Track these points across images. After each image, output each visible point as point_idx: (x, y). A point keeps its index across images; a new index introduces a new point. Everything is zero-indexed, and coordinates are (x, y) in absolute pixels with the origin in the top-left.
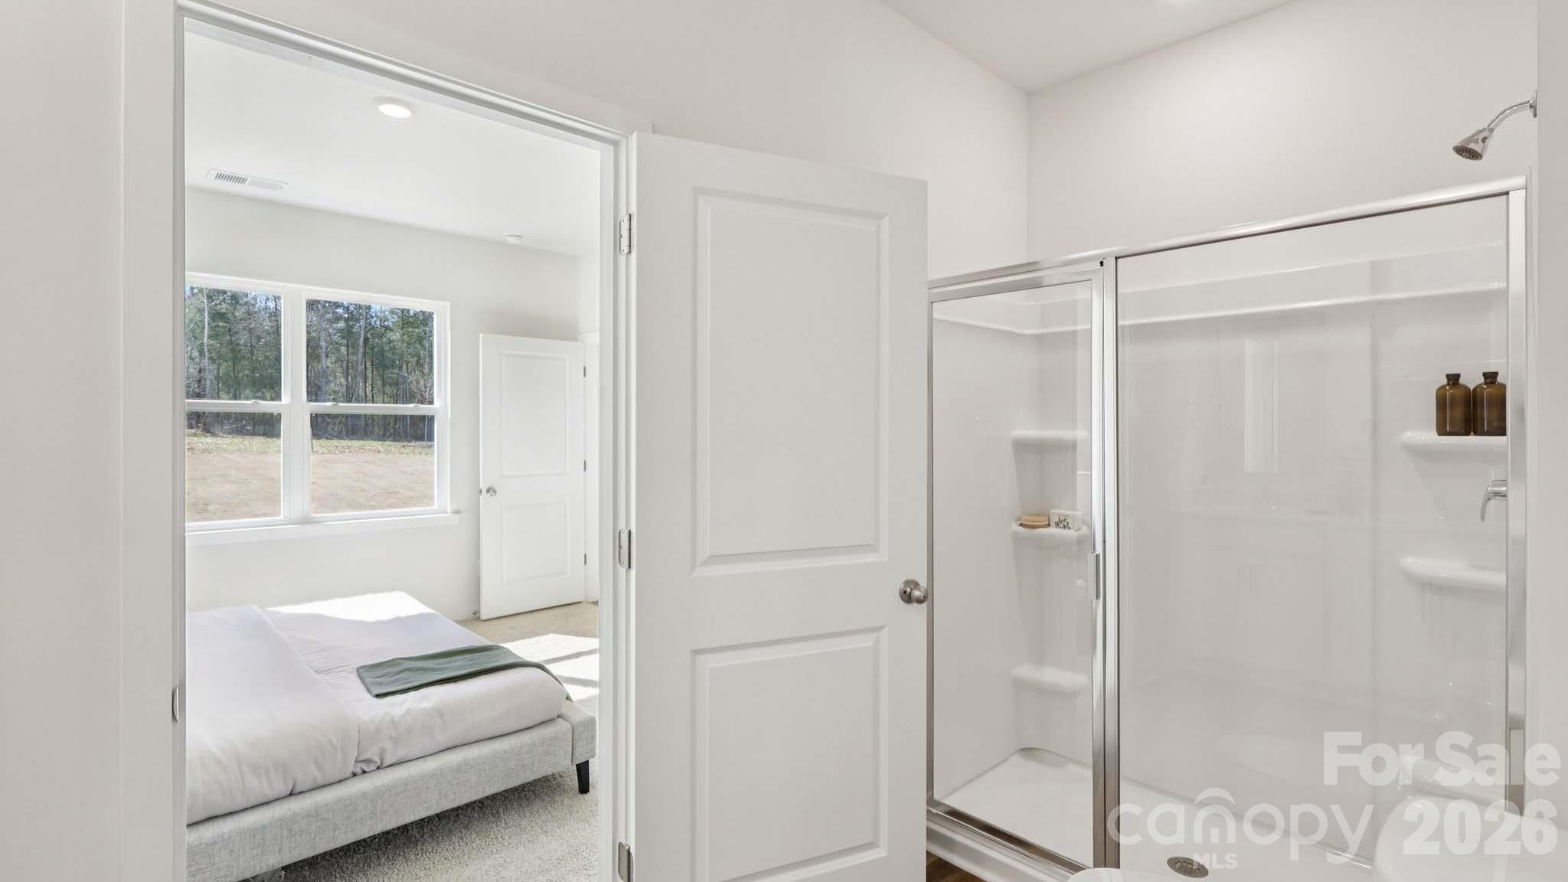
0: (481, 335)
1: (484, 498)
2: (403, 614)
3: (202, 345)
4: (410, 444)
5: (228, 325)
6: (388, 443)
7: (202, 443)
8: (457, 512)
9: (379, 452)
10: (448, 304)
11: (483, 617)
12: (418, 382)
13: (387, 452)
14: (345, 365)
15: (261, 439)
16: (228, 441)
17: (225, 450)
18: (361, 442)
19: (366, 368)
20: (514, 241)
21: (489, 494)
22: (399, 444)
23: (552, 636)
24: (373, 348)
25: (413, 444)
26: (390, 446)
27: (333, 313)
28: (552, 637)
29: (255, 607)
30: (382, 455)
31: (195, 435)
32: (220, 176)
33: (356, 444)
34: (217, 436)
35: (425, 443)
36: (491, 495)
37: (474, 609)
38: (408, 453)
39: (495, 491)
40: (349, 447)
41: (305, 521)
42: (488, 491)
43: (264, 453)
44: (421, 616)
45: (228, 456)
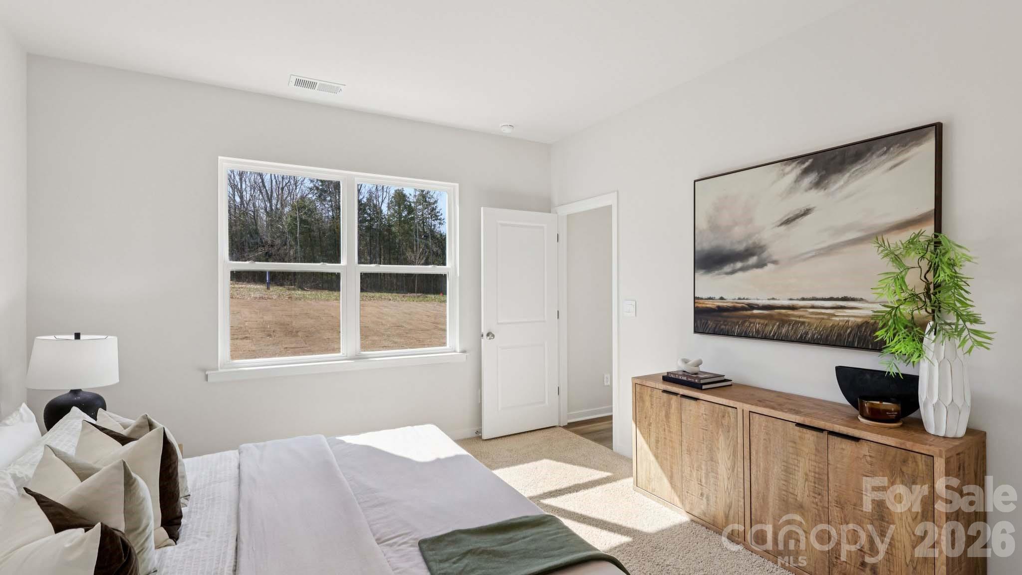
0: (482, 208)
1: (485, 340)
2: (442, 456)
3: (296, 238)
4: (407, 295)
5: (309, 226)
6: (394, 294)
7: (296, 294)
8: (464, 352)
9: (390, 300)
10: (457, 185)
11: (485, 437)
12: (411, 257)
13: (395, 300)
14: (369, 248)
15: (327, 292)
16: (309, 293)
17: (308, 299)
18: (380, 294)
19: (380, 249)
20: (507, 130)
21: (488, 338)
22: (401, 295)
23: (545, 462)
24: (383, 238)
25: (408, 295)
26: (395, 296)
27: (363, 217)
28: (545, 464)
29: (323, 437)
30: (391, 302)
31: (294, 289)
32: (299, 82)
33: (377, 295)
34: (305, 290)
35: (415, 294)
36: (490, 339)
37: (477, 429)
38: (406, 301)
39: (493, 336)
40: (373, 297)
41: (357, 358)
42: (488, 335)
43: (328, 300)
44: (457, 457)
45: (309, 302)
